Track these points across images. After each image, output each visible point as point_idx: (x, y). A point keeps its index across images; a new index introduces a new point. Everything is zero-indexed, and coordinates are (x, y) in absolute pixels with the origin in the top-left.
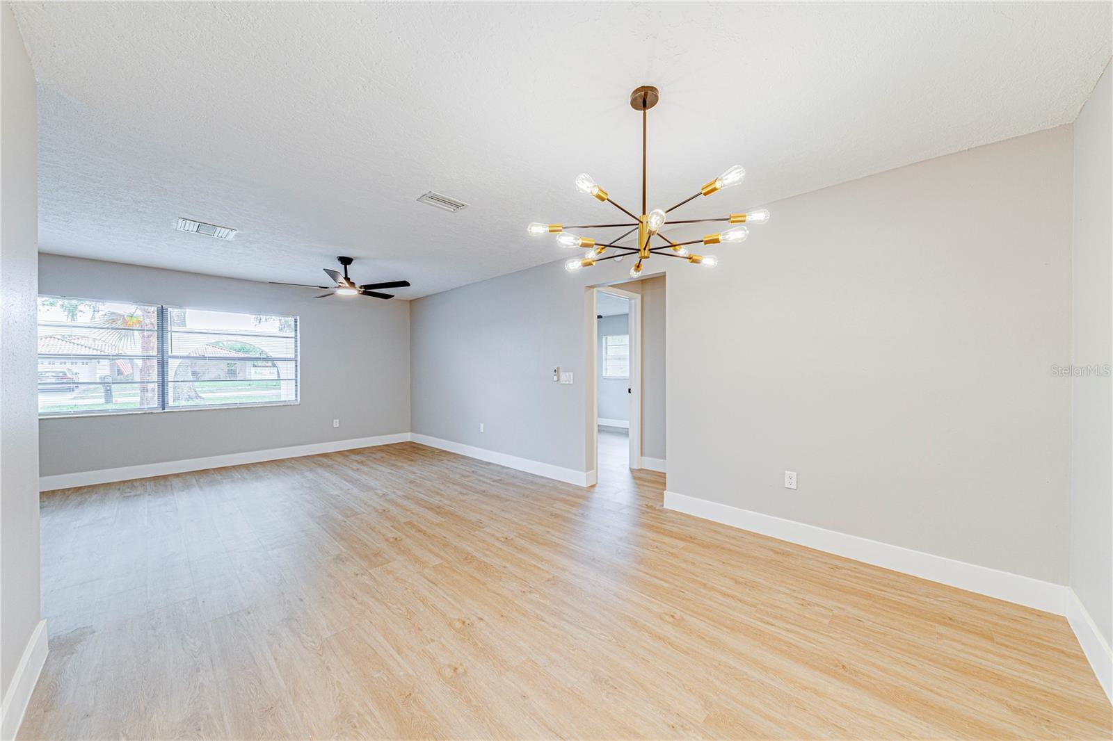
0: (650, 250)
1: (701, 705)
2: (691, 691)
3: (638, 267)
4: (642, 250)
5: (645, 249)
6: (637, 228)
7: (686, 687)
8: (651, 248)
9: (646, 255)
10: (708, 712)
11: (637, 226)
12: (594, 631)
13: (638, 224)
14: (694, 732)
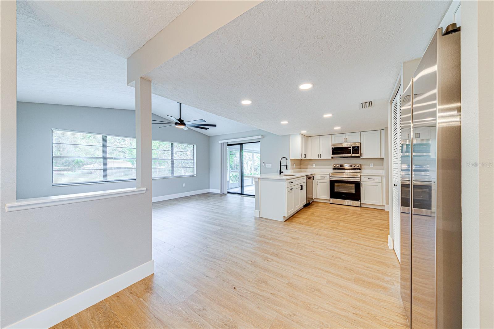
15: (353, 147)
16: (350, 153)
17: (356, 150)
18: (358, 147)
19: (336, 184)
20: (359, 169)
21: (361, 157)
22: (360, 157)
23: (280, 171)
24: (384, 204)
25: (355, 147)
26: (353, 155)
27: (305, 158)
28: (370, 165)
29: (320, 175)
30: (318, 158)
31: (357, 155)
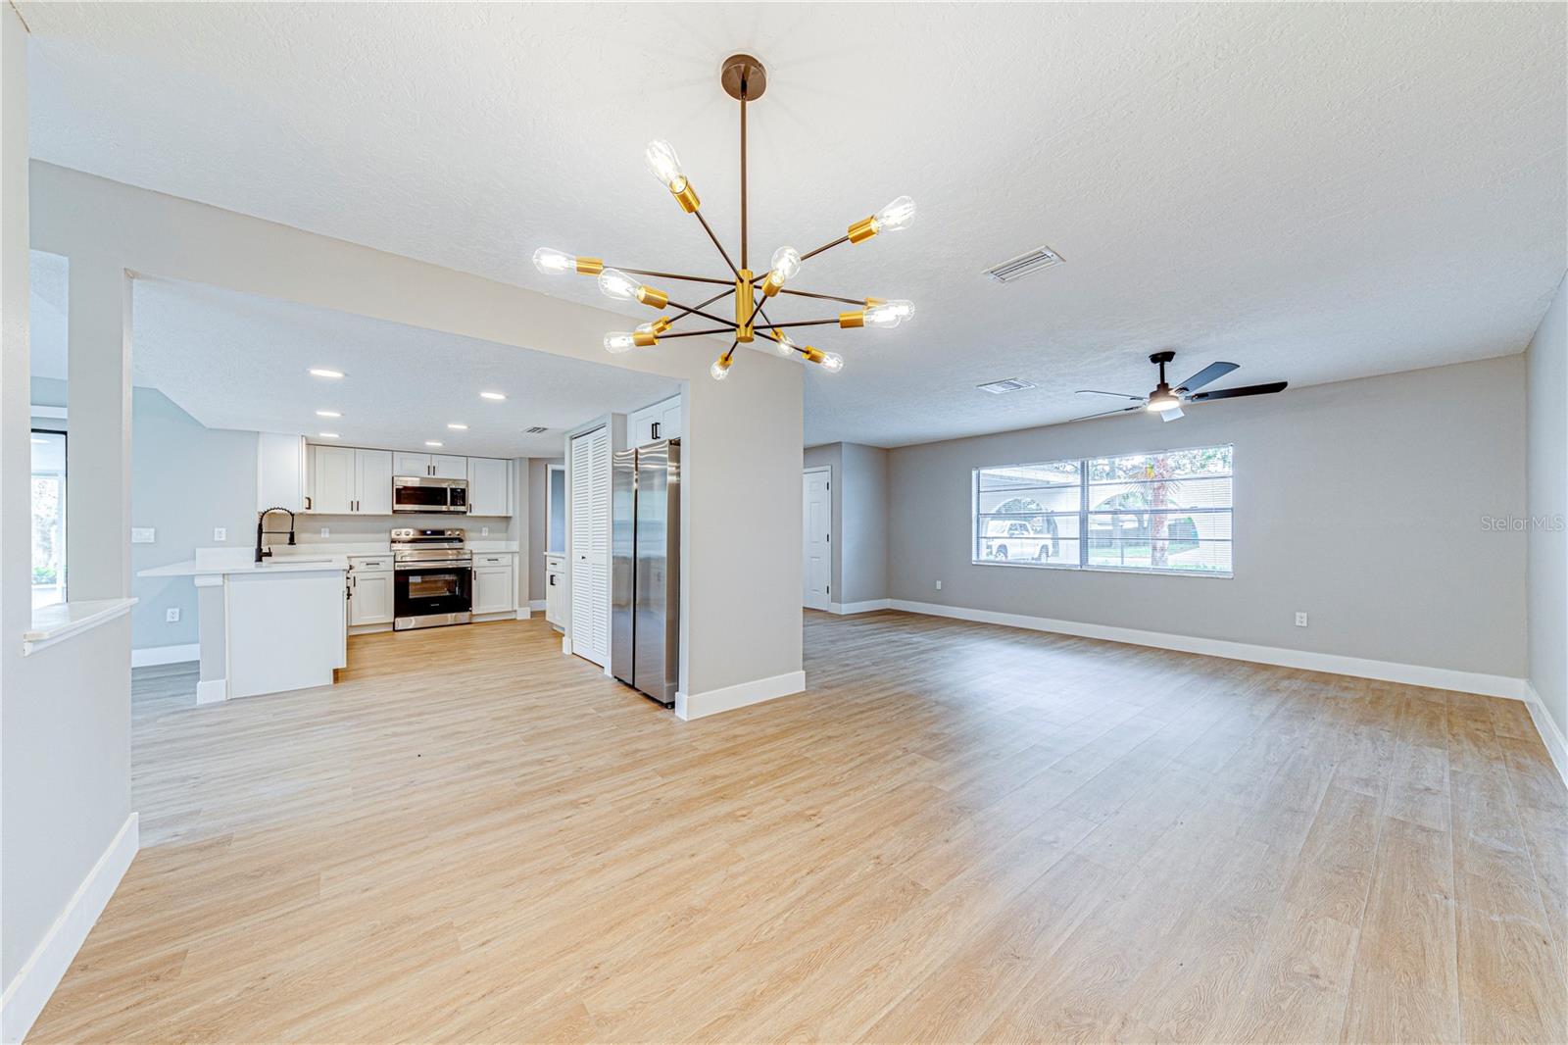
0: (755, 328)
1: (606, 1013)
2: (631, 1008)
3: (727, 359)
4: (742, 326)
5: (747, 325)
6: (734, 290)
7: (640, 1005)
8: (755, 325)
9: (748, 335)
10: (592, 1015)
11: (733, 287)
12: (781, 921)
13: (734, 284)
14: (577, 988)
15: (452, 490)
16: (446, 504)
17: (460, 496)
18: (463, 491)
19: (412, 579)
20: (461, 540)
21: (468, 514)
22: (465, 512)
23: (259, 549)
24: (516, 607)
25: (456, 489)
26: (452, 508)
27: (309, 512)
28: (481, 532)
29: (361, 559)
30: (350, 512)
31: (462, 508)
